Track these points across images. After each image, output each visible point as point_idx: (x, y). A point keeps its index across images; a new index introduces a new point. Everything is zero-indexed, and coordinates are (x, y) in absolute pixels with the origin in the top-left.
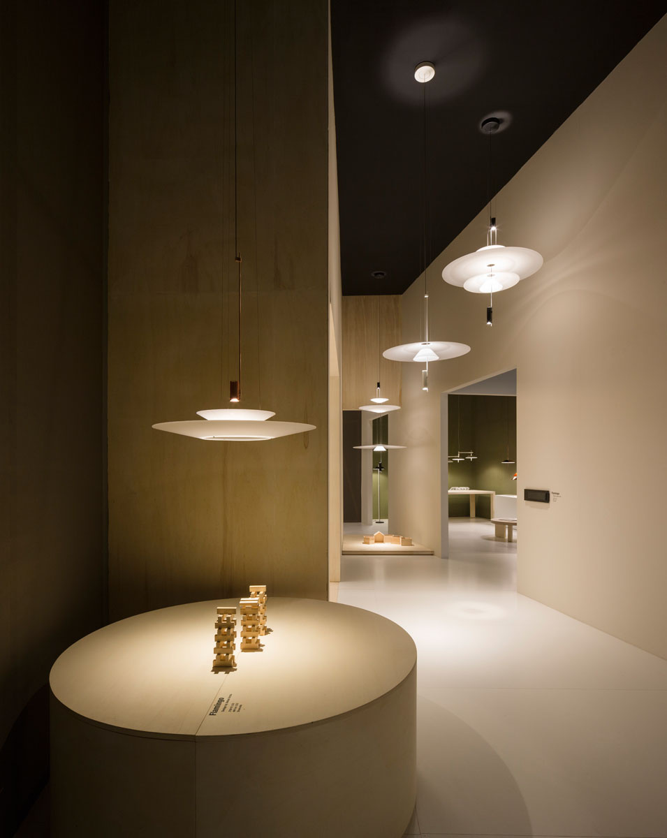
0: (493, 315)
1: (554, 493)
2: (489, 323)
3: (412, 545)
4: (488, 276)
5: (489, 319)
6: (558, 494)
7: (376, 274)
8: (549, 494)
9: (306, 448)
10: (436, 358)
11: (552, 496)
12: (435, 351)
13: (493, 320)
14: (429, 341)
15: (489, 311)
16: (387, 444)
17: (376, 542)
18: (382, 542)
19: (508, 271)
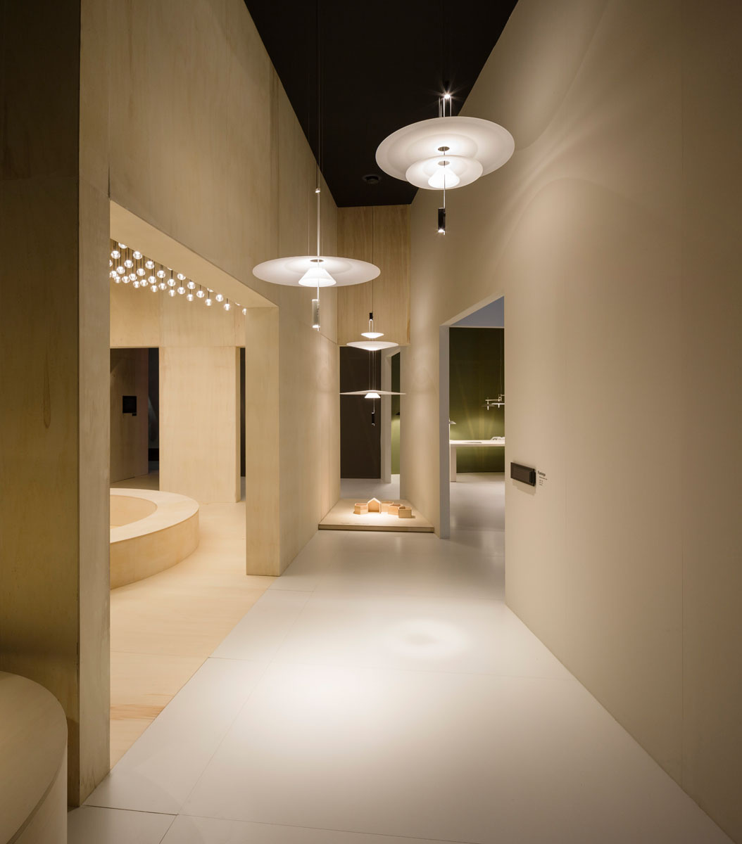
0: (447, 219)
1: (541, 474)
2: (441, 231)
3: (413, 517)
4: (440, 164)
5: (441, 224)
6: (544, 475)
7: (368, 178)
8: (535, 473)
9: (47, 426)
10: (331, 282)
11: (538, 476)
12: (331, 273)
13: (446, 227)
14: (321, 255)
15: (442, 215)
16: (380, 390)
17: (370, 511)
18: (378, 511)
19: (470, 157)
